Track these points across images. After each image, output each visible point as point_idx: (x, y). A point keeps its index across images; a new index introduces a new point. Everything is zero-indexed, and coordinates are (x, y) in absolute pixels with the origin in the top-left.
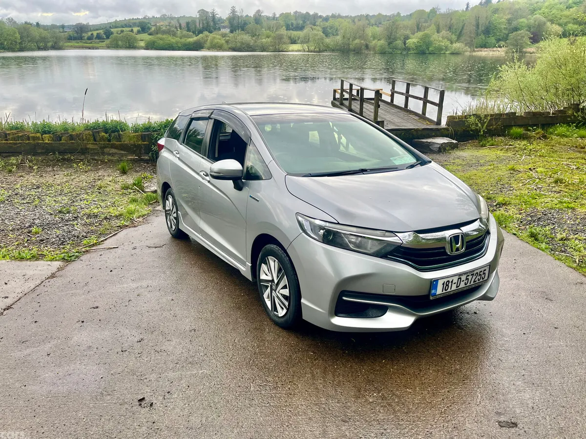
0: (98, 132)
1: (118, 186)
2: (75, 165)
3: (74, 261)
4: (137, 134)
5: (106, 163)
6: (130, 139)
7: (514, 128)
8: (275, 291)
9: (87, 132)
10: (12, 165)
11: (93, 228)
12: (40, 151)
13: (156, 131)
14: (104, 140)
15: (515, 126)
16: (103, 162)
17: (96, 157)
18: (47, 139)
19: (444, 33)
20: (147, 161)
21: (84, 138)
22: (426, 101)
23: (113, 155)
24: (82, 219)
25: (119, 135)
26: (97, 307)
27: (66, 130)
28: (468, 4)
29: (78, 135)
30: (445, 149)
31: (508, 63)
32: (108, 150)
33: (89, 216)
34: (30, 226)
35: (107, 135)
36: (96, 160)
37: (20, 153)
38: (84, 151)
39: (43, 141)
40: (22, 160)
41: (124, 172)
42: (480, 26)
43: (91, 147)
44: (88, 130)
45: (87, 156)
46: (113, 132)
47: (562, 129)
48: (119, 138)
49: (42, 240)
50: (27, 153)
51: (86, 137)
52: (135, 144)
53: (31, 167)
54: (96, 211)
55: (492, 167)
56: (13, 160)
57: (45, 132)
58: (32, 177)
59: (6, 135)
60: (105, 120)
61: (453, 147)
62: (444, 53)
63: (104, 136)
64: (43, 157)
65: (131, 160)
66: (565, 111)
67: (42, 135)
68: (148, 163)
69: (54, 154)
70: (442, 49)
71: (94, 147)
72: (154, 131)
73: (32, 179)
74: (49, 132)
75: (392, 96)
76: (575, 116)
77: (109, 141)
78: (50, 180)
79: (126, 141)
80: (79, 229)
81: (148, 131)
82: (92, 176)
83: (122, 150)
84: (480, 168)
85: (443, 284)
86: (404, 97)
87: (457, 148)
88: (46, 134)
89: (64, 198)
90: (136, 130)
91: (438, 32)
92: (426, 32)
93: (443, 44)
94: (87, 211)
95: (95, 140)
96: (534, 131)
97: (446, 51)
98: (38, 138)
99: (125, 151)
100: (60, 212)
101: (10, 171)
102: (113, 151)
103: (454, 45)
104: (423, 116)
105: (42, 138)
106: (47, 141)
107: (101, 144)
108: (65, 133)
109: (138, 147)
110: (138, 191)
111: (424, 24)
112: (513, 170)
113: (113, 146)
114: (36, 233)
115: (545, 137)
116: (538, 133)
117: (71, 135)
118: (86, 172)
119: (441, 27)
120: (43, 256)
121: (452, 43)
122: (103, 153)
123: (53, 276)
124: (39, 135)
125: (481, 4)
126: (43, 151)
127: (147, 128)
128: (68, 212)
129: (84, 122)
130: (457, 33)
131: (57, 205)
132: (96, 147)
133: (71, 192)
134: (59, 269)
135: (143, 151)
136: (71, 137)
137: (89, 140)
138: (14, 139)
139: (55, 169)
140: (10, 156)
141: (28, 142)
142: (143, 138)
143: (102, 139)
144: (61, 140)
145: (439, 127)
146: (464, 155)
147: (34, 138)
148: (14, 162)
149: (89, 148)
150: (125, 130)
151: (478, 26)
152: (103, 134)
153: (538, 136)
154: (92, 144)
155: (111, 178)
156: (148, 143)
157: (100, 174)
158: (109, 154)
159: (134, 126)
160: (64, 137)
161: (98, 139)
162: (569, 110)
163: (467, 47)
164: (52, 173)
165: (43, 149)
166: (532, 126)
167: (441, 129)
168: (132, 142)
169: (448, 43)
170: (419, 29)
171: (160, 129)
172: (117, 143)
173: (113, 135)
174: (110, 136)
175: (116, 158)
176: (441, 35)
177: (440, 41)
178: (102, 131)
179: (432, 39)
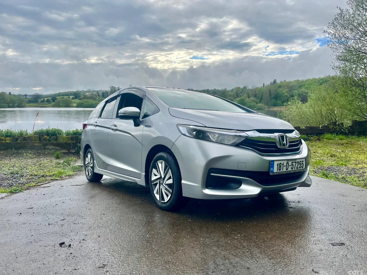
0: (43, 136)
1: (53, 164)
3: (18, 193)
4: (68, 136)
5: (46, 154)
6: (63, 140)
8: (162, 184)
9: (35, 136)
11: (34, 180)
13: (81, 135)
14: (46, 141)
16: (44, 154)
17: (40, 151)
18: (8, 140)
19: (252, 98)
20: (73, 154)
24: (26, 177)
25: (57, 137)
26: (32, 208)
27: (22, 135)
28: (264, 84)
29: (29, 138)
31: (292, 101)
32: (48, 146)
33: (31, 175)
35: (48, 138)
36: (39, 153)
38: (32, 148)
39: (5, 141)
41: (58, 158)
42: (272, 95)
44: (36, 134)
45: (33, 150)
46: (53, 135)
47: (328, 136)
48: (56, 139)
51: (34, 139)
52: (66, 143)
54: (36, 173)
57: (7, 136)
60: (48, 129)
63: (46, 138)
64: (4, 151)
65: (63, 153)
66: (328, 126)
67: (5, 139)
68: (74, 155)
69: (12, 149)
70: (252, 107)
72: (79, 135)
74: (10, 136)
76: (334, 128)
77: (50, 141)
78: (7, 162)
79: (61, 141)
80: (23, 180)
81: (76, 135)
82: (35, 160)
83: (57, 146)
85: (278, 165)
89: (16, 168)
90: (68, 134)
91: (249, 97)
92: (242, 98)
93: (252, 104)
94: (31, 173)
95: (40, 140)
96: (312, 136)
97: (254, 108)
99: (59, 147)
100: (11, 173)
102: (52, 147)
103: (259, 105)
105: (5, 140)
106: (8, 142)
107: (44, 143)
108: (20, 137)
109: (69, 144)
110: (67, 166)
111: (241, 94)
113: (52, 144)
115: (319, 140)
116: (315, 138)
117: (24, 137)
118: (32, 158)
119: (250, 95)
121: (257, 103)
122: (45, 149)
123: (2, 198)
124: (3, 138)
125: (271, 83)
126: (5, 148)
127: (75, 133)
128: (17, 174)
130: (260, 99)
131: (10, 171)
132: (40, 144)
133: (20, 166)
134: (6, 196)
135: (71, 147)
136: (25, 139)
137: (36, 140)
139: (11, 157)
142: (72, 139)
143: (45, 139)
144: (17, 141)
149: (35, 146)
150: (61, 134)
151: (270, 94)
152: (46, 136)
153: (315, 139)
154: (37, 143)
155: (49, 160)
156: (75, 142)
157: (41, 159)
158: (50, 149)
159: (67, 132)
160: (19, 139)
161: (42, 139)
162: (330, 125)
163: (266, 106)
164: (9, 159)
165: (5, 147)
166: (311, 134)
168: (65, 141)
169: (255, 104)
170: (238, 96)
172: (54, 142)
173: (52, 137)
174: (50, 138)
175: (53, 151)
176: (251, 100)
177: (250, 103)
178: (46, 135)
179: (245, 101)
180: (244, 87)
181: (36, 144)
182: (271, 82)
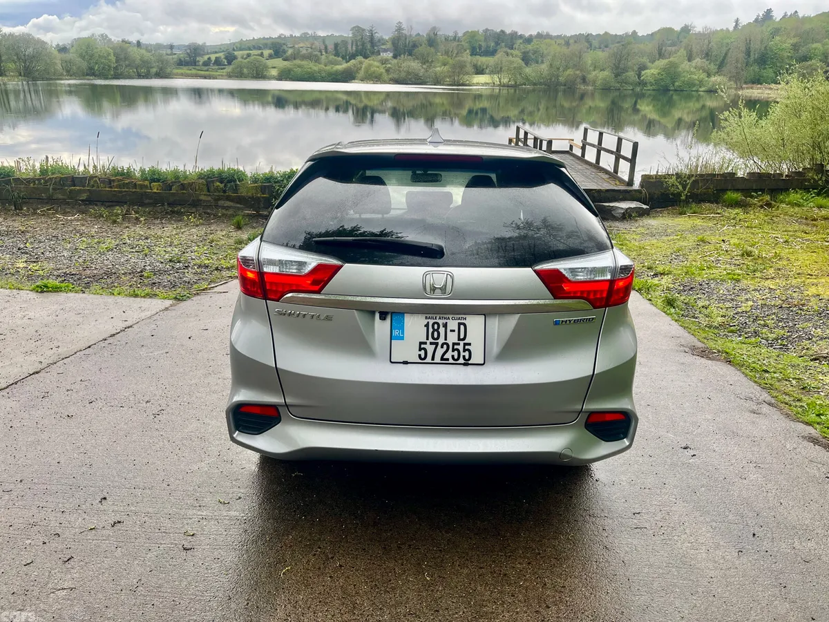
0: (213, 182)
1: (232, 241)
2: (186, 218)
3: (186, 300)
4: (256, 185)
5: (220, 217)
6: (247, 192)
7: (729, 193)
9: (201, 181)
10: (117, 215)
11: (205, 276)
12: (147, 201)
13: (278, 182)
14: (219, 192)
15: (730, 190)
16: (216, 216)
17: (209, 211)
18: (155, 188)
19: (698, 61)
21: (197, 188)
22: (618, 156)
23: (227, 208)
24: (192, 268)
25: (236, 185)
27: (177, 178)
28: (737, 21)
29: (191, 184)
30: (630, 216)
32: (223, 202)
33: (200, 266)
34: (141, 272)
35: (222, 186)
36: (208, 214)
37: (126, 203)
38: (196, 204)
39: (151, 190)
40: (127, 211)
41: (239, 227)
42: (752, 54)
43: (204, 199)
44: (202, 179)
45: (199, 209)
46: (230, 181)
47: (794, 196)
48: (236, 189)
49: (154, 283)
50: (133, 203)
51: (199, 187)
52: (253, 197)
53: (137, 219)
54: (207, 262)
55: (678, 237)
56: (118, 210)
57: (153, 180)
58: (139, 229)
59: (110, 181)
60: (221, 168)
61: (642, 213)
62: (697, 91)
63: (219, 186)
64: (151, 208)
65: (248, 215)
66: (805, 173)
67: (150, 184)
69: (163, 205)
70: (694, 85)
71: (207, 199)
72: (275, 182)
73: (139, 230)
74: (158, 180)
75: (583, 148)
76: (814, 179)
77: (225, 192)
78: (159, 233)
79: (243, 192)
80: (189, 276)
81: (270, 182)
82: (203, 230)
83: (237, 203)
84: (664, 238)
86: (595, 150)
87: (648, 215)
88: (155, 182)
89: (175, 249)
90: (255, 180)
91: (690, 60)
92: (671, 59)
93: (696, 77)
94: (198, 262)
95: (209, 191)
96: (758, 197)
97: (700, 87)
98: (146, 187)
99: (241, 204)
100: (170, 261)
101: (115, 222)
102: (228, 203)
103: (713, 79)
104: (614, 175)
105: (151, 187)
106: (155, 191)
107: (216, 195)
108: (175, 182)
109: (258, 200)
111: (669, 48)
112: (703, 241)
113: (228, 198)
114: (148, 277)
115: (769, 205)
116: (762, 200)
117: (182, 184)
118: (197, 226)
119: (694, 53)
120: (156, 295)
121: (709, 75)
122: (217, 206)
123: (167, 309)
124: (147, 183)
125: (756, 20)
126: (151, 201)
127: (268, 179)
128: (179, 262)
129: (197, 170)
130: (718, 63)
131: (168, 255)
132: (209, 198)
133: (181, 244)
134: (171, 306)
135: (262, 205)
136: (183, 186)
137: (202, 190)
138: (119, 186)
139: (163, 221)
140: (112, 206)
141: (134, 190)
142: (263, 189)
143: (217, 189)
144: (171, 190)
145: (630, 188)
146: (653, 224)
147: (142, 186)
148: (119, 212)
149: (201, 200)
150: (243, 180)
151: (748, 53)
152: (218, 184)
153: (761, 203)
154: (205, 195)
155: (224, 233)
156: (268, 196)
157: (212, 228)
158: (223, 208)
159: (254, 176)
160: (174, 187)
161: (212, 189)
162: (809, 172)
163: (732, 83)
164: (160, 226)
165: (151, 199)
166: (756, 191)
167: (631, 191)
168: (250, 194)
169: (703, 76)
170: (661, 55)
171: (283, 180)
172: (233, 195)
173: (229, 185)
174: (225, 186)
175: (230, 212)
176: (694, 64)
177: (692, 73)
178: (217, 181)
179: (680, 69)
180: (682, 29)
181: (202, 197)
182: (758, 16)
